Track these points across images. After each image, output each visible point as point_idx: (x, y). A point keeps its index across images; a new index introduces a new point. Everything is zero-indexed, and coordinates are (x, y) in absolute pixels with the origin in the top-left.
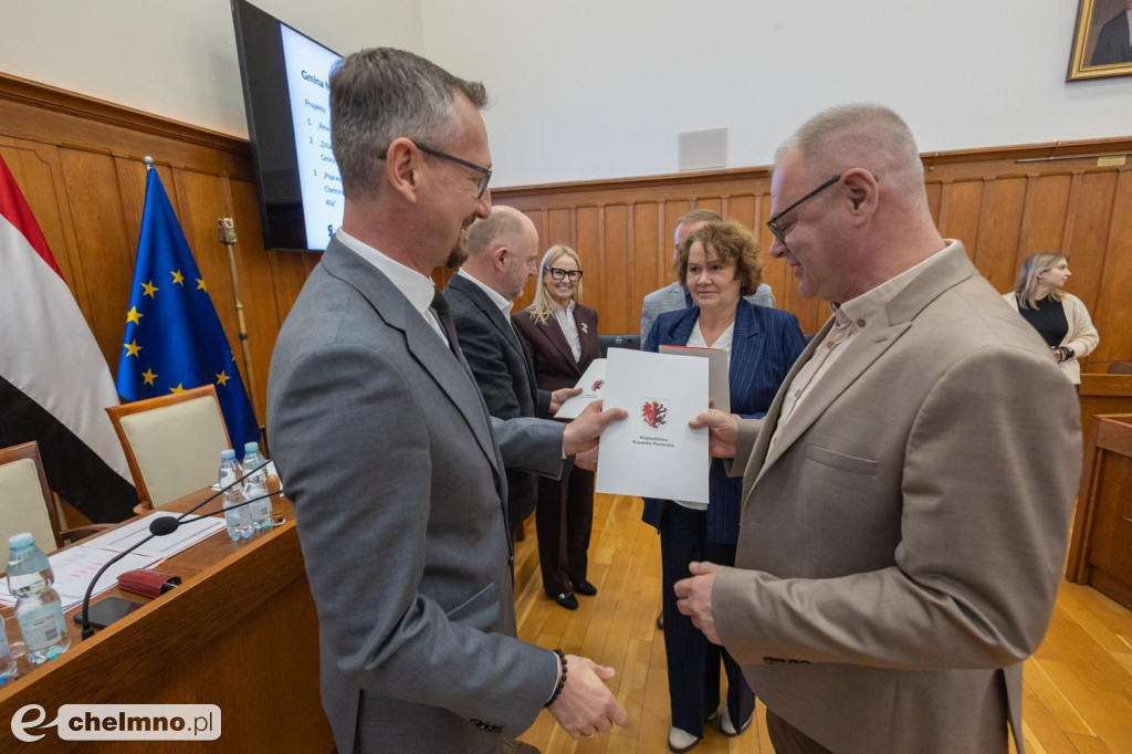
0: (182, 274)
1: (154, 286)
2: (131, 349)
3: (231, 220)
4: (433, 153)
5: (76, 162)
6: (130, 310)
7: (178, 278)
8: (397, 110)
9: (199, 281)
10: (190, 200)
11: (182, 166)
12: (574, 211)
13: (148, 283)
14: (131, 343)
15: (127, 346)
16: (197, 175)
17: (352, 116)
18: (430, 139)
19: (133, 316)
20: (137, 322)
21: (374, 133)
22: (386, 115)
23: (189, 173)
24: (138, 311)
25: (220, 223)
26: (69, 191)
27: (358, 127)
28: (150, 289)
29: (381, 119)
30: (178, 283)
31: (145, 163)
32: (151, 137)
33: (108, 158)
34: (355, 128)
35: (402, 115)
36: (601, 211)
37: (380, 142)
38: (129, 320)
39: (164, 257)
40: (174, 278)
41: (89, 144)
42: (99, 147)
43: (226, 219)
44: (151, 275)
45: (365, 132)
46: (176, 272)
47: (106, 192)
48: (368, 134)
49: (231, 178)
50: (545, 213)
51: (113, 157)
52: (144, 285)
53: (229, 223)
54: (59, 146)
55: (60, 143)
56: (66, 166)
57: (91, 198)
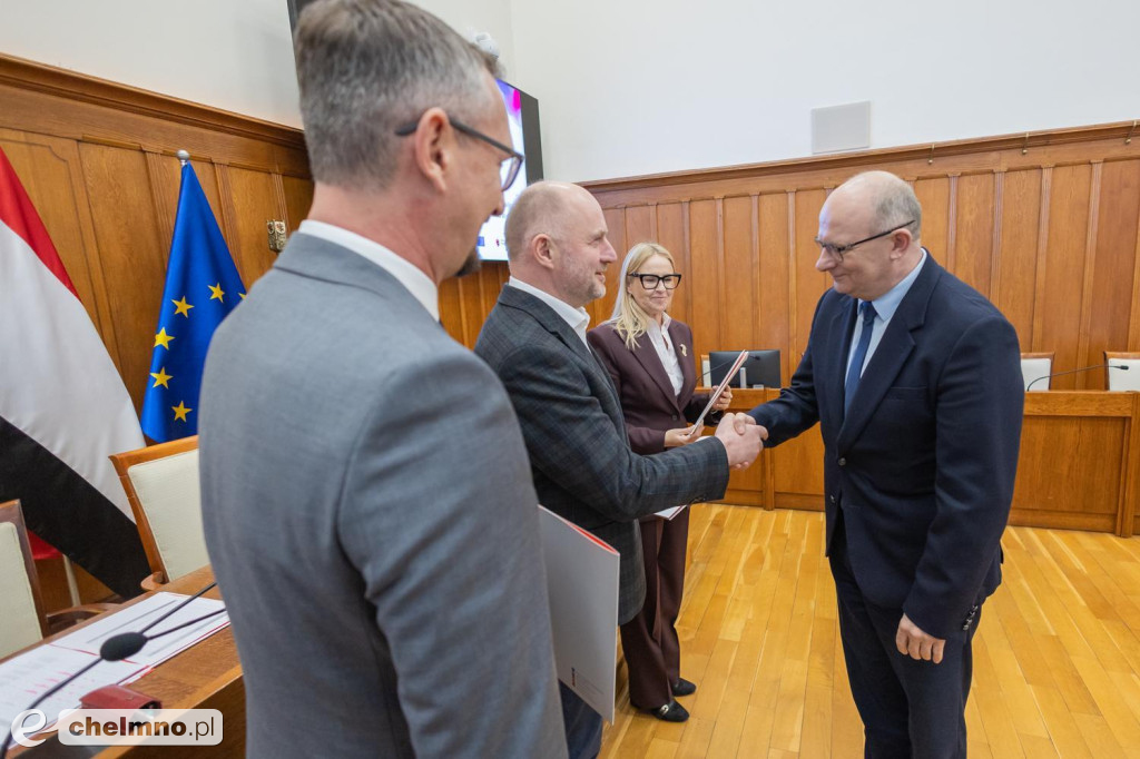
0: (223, 290)
1: (188, 303)
2: (160, 379)
3: (283, 224)
4: (465, 132)
5: (100, 160)
6: (158, 333)
7: (217, 293)
8: (423, 71)
10: (235, 201)
11: (227, 161)
12: (687, 205)
13: (180, 300)
14: (159, 372)
15: (153, 375)
16: (245, 172)
17: (357, 75)
18: (463, 112)
19: (162, 339)
20: (166, 346)
21: (392, 97)
22: (408, 75)
23: (233, 171)
24: (168, 334)
25: (270, 227)
26: (91, 193)
27: (367, 89)
28: (183, 307)
29: (402, 80)
30: (217, 299)
31: (180, 159)
32: (189, 128)
33: (137, 155)
34: (362, 90)
35: (431, 77)
36: (720, 204)
37: (401, 111)
38: (157, 344)
39: (201, 268)
40: (212, 293)
41: (115, 138)
42: (127, 141)
43: (277, 223)
44: (184, 291)
45: (379, 95)
46: (215, 286)
47: (135, 193)
48: (383, 98)
49: (283, 175)
50: (653, 209)
51: (144, 152)
52: (176, 301)
53: (280, 227)
54: (78, 141)
55: (80, 137)
56: (86, 165)
57: (117, 202)
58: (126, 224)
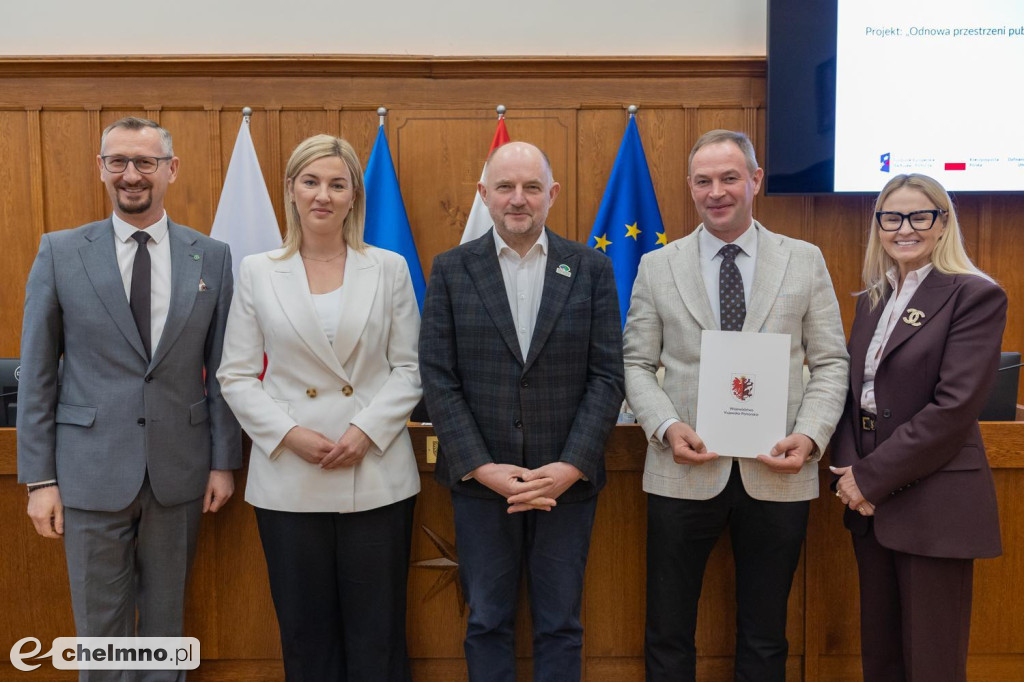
0: (638, 228)
1: (607, 239)
5: (592, 121)
7: (632, 231)
9: (659, 234)
11: (696, 104)
13: (601, 237)
16: (715, 112)
23: (704, 113)
26: (580, 150)
28: (603, 243)
30: (632, 237)
40: (627, 231)
41: (604, 101)
42: (612, 102)
44: (606, 229)
46: (632, 225)
49: (758, 109)
52: (597, 239)
54: (578, 110)
55: (578, 106)
56: (581, 128)
57: (598, 154)
58: (602, 172)
